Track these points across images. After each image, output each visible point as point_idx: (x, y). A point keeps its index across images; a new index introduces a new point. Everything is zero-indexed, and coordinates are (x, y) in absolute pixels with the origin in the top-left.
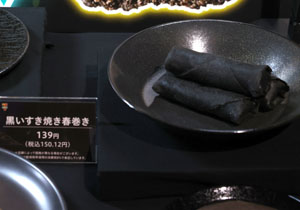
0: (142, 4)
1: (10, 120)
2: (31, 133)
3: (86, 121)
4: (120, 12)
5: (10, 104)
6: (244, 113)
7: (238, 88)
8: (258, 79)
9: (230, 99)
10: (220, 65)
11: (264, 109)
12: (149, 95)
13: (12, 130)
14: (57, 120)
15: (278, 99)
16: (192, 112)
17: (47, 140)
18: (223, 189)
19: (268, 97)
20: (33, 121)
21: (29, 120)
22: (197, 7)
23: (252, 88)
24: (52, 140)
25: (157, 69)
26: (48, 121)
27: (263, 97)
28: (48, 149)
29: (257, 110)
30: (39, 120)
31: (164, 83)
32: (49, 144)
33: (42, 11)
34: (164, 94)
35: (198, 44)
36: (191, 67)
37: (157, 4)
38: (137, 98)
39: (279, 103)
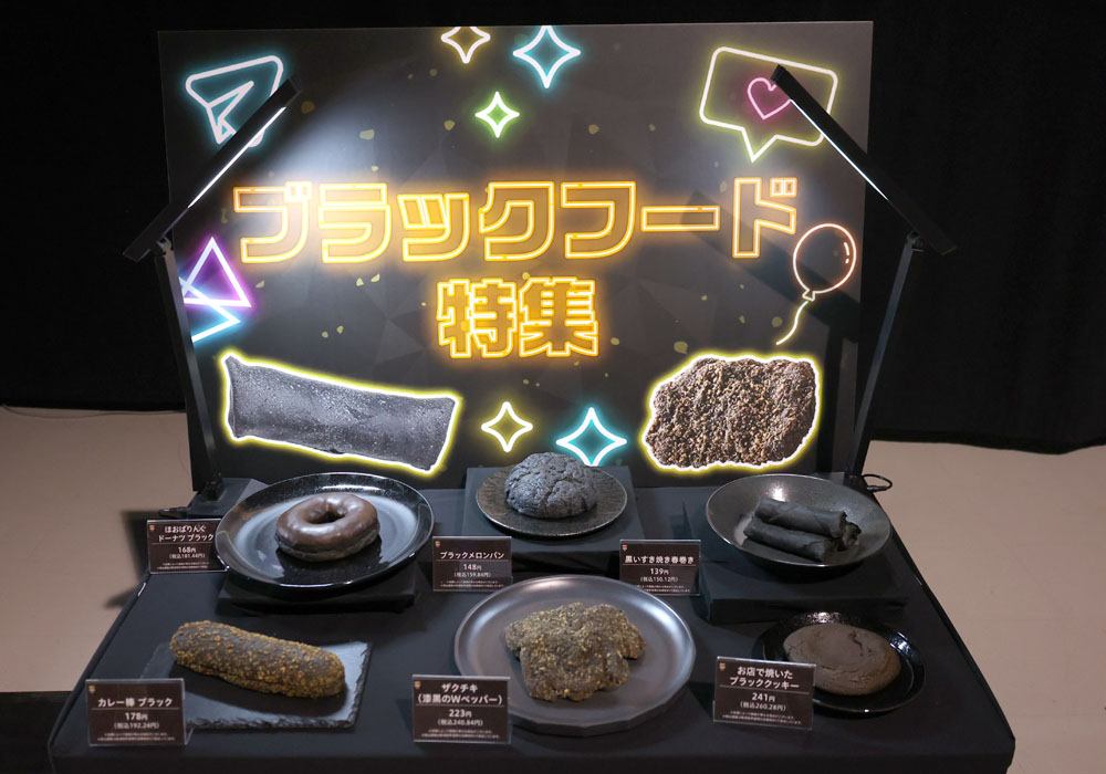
0: (710, 462)
1: (629, 559)
2: (646, 569)
3: (691, 559)
4: (691, 469)
5: (629, 546)
6: (826, 551)
7: (822, 531)
8: (838, 522)
9: (814, 540)
10: (802, 512)
11: (842, 548)
12: (741, 538)
13: (630, 566)
14: (667, 559)
15: (852, 540)
16: (779, 552)
17: (659, 575)
18: (822, 614)
19: (844, 539)
20: (648, 560)
21: (644, 558)
22: (759, 464)
23: (832, 531)
24: (663, 576)
25: (741, 517)
26: (660, 559)
27: (840, 538)
28: (660, 583)
29: (835, 549)
30: (652, 558)
31: (754, 528)
32: (660, 579)
33: (626, 469)
34: (753, 537)
35: (778, 494)
36: (777, 514)
37: (723, 461)
38: (732, 538)
39: (853, 544)
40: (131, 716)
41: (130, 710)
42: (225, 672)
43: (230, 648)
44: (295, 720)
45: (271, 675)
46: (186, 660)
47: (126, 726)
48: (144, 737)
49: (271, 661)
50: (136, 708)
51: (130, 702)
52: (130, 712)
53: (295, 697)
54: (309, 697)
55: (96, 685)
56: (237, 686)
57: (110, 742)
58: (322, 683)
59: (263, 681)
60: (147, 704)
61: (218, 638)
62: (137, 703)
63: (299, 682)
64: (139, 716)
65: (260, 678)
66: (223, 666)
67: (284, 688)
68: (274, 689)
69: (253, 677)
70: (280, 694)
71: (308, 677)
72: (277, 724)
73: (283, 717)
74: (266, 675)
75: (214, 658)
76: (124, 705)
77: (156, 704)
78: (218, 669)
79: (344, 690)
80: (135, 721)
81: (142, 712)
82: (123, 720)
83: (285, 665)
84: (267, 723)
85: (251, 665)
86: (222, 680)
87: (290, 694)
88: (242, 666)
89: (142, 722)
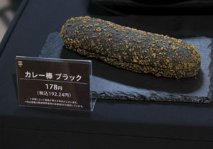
40: (49, 87)
41: (49, 82)
42: (106, 56)
43: (110, 37)
44: (163, 95)
45: (144, 59)
46: (73, 45)
47: (46, 94)
48: (59, 103)
49: (143, 48)
50: (54, 81)
51: (49, 76)
52: (49, 83)
53: (162, 77)
54: (173, 78)
55: (24, 61)
56: (114, 66)
57: (33, 104)
58: (186, 67)
59: (138, 64)
60: (62, 78)
61: (99, 29)
62: (55, 77)
63: (167, 65)
64: (56, 87)
65: (135, 61)
66: (104, 50)
67: (154, 70)
68: (145, 70)
69: (129, 60)
70: (150, 74)
71: (175, 62)
72: (150, 98)
73: (154, 92)
74: (140, 59)
75: (97, 44)
76: (45, 78)
77: (69, 79)
78: (99, 53)
79: (200, 74)
80: (53, 90)
81: (58, 84)
82: (44, 89)
83: (155, 51)
84: (142, 96)
85: (127, 51)
86: (102, 61)
87: (158, 75)
88: (120, 52)
89: (58, 91)
